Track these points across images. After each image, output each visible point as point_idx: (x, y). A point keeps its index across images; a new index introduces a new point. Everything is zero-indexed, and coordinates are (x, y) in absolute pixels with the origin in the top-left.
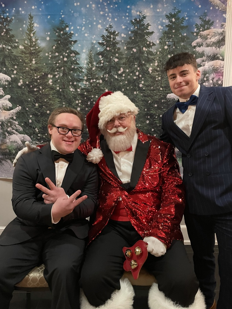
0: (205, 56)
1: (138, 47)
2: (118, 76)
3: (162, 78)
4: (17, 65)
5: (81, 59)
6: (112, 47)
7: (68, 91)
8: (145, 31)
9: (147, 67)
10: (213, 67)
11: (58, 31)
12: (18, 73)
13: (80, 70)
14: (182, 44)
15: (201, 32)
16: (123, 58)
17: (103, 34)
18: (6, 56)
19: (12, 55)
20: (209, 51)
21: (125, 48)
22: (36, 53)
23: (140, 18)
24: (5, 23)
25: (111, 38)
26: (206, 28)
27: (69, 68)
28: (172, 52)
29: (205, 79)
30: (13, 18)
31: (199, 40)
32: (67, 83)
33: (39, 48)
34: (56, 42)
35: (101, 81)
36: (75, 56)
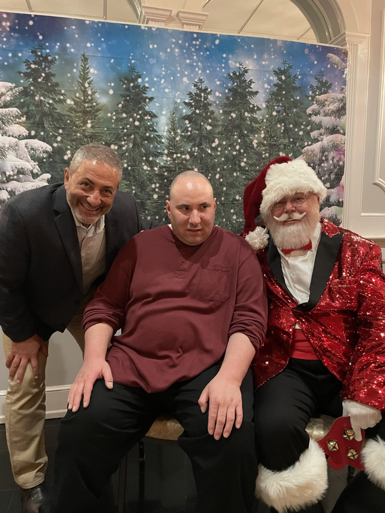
0: (323, 128)
1: (238, 112)
2: (211, 151)
3: (270, 155)
4: (63, 129)
5: (160, 125)
6: (202, 109)
7: (140, 169)
8: (247, 90)
9: (251, 139)
10: (332, 142)
11: (126, 82)
12: (64, 141)
13: (159, 139)
14: (295, 110)
15: (317, 97)
16: (218, 125)
17: (191, 91)
18: (44, 114)
19: (54, 112)
20: (327, 121)
21: (221, 111)
22: (93, 111)
23: (241, 72)
24: (43, 64)
25: (201, 97)
26: (323, 91)
27: (142, 137)
28: (282, 120)
29: (324, 158)
30: (57, 57)
31: (315, 106)
32: (139, 157)
33: (97, 104)
34: (124, 98)
35: (188, 157)
36: (151, 120)
